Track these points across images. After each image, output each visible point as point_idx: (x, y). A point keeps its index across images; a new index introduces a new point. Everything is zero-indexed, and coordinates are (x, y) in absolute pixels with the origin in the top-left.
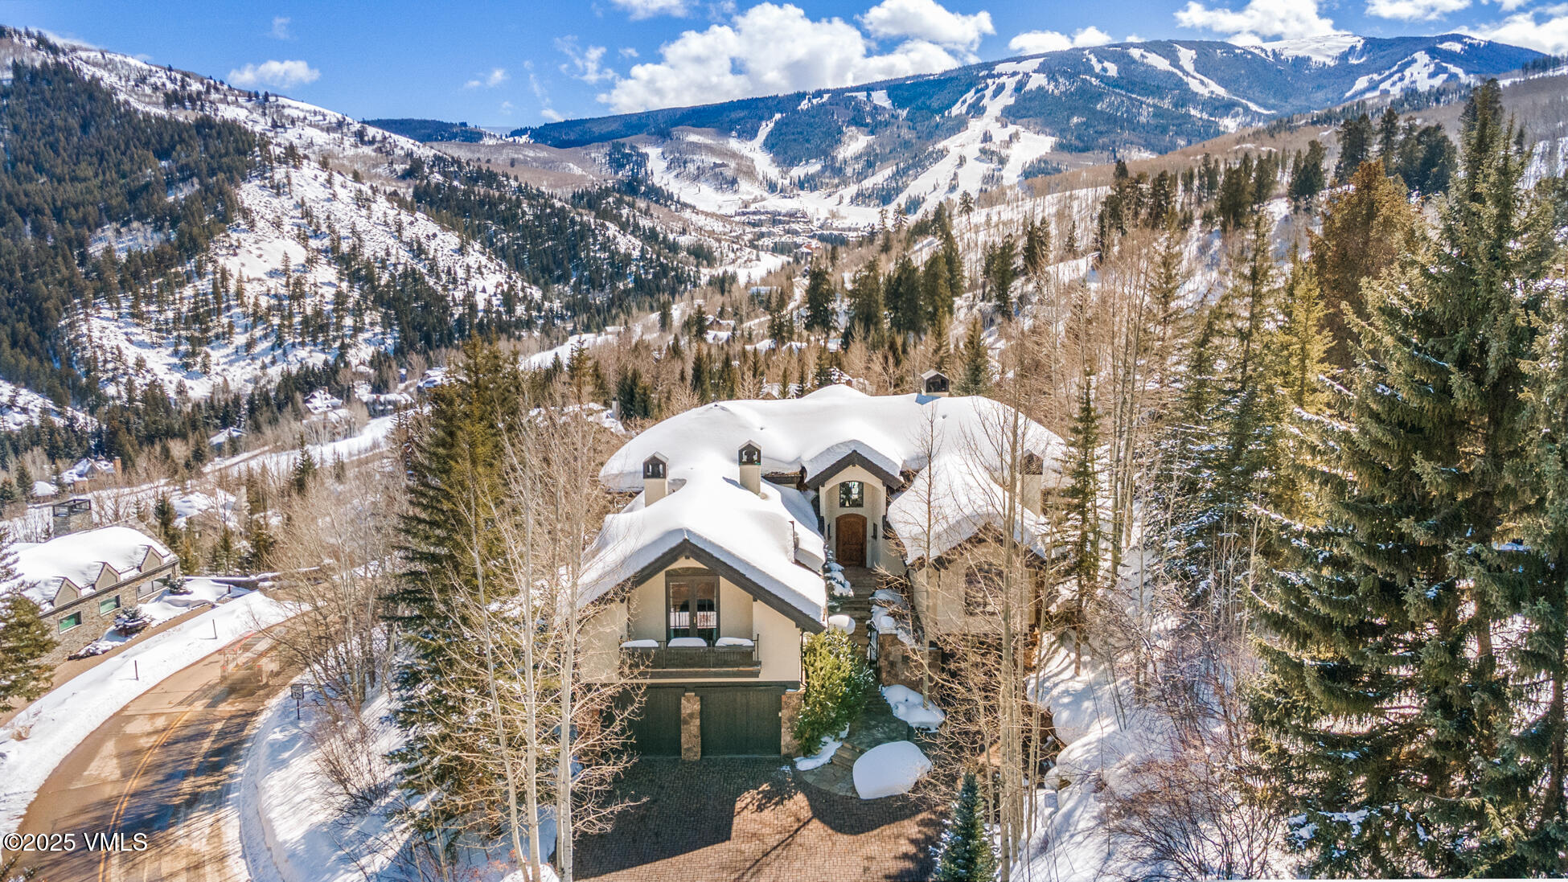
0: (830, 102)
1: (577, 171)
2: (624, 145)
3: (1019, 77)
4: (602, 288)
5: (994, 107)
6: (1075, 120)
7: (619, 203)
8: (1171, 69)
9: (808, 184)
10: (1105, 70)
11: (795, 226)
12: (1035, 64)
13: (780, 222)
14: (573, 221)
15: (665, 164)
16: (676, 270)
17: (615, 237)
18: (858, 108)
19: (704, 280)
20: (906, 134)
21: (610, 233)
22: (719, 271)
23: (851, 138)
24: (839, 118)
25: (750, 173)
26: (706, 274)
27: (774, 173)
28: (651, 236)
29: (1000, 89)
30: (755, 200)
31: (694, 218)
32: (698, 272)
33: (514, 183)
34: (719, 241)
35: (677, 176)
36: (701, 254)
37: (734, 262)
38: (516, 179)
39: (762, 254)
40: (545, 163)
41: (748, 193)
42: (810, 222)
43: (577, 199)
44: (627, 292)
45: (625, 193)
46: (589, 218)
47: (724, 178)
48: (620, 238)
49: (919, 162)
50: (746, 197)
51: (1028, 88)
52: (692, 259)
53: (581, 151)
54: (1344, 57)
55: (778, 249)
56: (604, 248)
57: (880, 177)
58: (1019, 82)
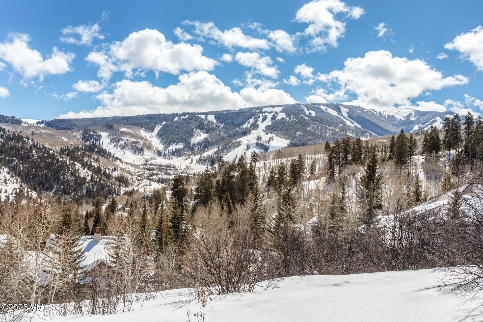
0: (189, 118)
1: (65, 140)
2: (90, 130)
3: (272, 114)
4: (69, 194)
5: (262, 126)
6: (298, 133)
7: (83, 155)
8: (338, 115)
9: (176, 153)
10: (310, 113)
11: (169, 171)
12: (280, 109)
13: (162, 169)
14: (58, 161)
15: (109, 140)
16: (108, 187)
17: (79, 169)
18: (201, 121)
19: (122, 192)
20: (222, 134)
21: (76, 167)
22: (130, 189)
23: (197, 134)
24: (193, 124)
25: (149, 147)
26: (123, 189)
27: (161, 147)
28: (98, 171)
29: (265, 119)
30: (151, 159)
31: (121, 164)
32: (120, 189)
33: (31, 142)
34: (132, 175)
35: (115, 146)
36: (122, 181)
37: (138, 185)
38: (33, 140)
39: (152, 183)
40: (50, 136)
41: (148, 156)
42: (177, 170)
43: (63, 151)
44: (82, 197)
45: (88, 151)
46: (67, 160)
47: (137, 148)
48: (81, 170)
49: (229, 148)
50: (147, 158)
51: (277, 118)
52: (117, 183)
53: (69, 132)
54: (408, 117)
55: (160, 181)
56: (72, 174)
57: (211, 152)
58: (273, 116)
